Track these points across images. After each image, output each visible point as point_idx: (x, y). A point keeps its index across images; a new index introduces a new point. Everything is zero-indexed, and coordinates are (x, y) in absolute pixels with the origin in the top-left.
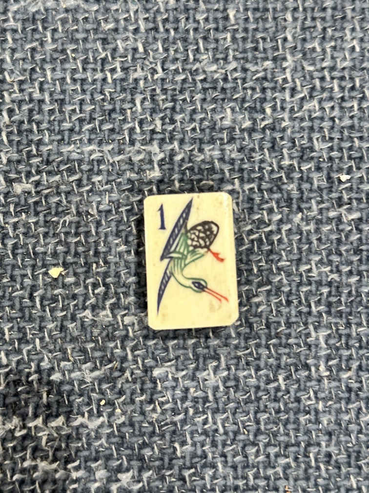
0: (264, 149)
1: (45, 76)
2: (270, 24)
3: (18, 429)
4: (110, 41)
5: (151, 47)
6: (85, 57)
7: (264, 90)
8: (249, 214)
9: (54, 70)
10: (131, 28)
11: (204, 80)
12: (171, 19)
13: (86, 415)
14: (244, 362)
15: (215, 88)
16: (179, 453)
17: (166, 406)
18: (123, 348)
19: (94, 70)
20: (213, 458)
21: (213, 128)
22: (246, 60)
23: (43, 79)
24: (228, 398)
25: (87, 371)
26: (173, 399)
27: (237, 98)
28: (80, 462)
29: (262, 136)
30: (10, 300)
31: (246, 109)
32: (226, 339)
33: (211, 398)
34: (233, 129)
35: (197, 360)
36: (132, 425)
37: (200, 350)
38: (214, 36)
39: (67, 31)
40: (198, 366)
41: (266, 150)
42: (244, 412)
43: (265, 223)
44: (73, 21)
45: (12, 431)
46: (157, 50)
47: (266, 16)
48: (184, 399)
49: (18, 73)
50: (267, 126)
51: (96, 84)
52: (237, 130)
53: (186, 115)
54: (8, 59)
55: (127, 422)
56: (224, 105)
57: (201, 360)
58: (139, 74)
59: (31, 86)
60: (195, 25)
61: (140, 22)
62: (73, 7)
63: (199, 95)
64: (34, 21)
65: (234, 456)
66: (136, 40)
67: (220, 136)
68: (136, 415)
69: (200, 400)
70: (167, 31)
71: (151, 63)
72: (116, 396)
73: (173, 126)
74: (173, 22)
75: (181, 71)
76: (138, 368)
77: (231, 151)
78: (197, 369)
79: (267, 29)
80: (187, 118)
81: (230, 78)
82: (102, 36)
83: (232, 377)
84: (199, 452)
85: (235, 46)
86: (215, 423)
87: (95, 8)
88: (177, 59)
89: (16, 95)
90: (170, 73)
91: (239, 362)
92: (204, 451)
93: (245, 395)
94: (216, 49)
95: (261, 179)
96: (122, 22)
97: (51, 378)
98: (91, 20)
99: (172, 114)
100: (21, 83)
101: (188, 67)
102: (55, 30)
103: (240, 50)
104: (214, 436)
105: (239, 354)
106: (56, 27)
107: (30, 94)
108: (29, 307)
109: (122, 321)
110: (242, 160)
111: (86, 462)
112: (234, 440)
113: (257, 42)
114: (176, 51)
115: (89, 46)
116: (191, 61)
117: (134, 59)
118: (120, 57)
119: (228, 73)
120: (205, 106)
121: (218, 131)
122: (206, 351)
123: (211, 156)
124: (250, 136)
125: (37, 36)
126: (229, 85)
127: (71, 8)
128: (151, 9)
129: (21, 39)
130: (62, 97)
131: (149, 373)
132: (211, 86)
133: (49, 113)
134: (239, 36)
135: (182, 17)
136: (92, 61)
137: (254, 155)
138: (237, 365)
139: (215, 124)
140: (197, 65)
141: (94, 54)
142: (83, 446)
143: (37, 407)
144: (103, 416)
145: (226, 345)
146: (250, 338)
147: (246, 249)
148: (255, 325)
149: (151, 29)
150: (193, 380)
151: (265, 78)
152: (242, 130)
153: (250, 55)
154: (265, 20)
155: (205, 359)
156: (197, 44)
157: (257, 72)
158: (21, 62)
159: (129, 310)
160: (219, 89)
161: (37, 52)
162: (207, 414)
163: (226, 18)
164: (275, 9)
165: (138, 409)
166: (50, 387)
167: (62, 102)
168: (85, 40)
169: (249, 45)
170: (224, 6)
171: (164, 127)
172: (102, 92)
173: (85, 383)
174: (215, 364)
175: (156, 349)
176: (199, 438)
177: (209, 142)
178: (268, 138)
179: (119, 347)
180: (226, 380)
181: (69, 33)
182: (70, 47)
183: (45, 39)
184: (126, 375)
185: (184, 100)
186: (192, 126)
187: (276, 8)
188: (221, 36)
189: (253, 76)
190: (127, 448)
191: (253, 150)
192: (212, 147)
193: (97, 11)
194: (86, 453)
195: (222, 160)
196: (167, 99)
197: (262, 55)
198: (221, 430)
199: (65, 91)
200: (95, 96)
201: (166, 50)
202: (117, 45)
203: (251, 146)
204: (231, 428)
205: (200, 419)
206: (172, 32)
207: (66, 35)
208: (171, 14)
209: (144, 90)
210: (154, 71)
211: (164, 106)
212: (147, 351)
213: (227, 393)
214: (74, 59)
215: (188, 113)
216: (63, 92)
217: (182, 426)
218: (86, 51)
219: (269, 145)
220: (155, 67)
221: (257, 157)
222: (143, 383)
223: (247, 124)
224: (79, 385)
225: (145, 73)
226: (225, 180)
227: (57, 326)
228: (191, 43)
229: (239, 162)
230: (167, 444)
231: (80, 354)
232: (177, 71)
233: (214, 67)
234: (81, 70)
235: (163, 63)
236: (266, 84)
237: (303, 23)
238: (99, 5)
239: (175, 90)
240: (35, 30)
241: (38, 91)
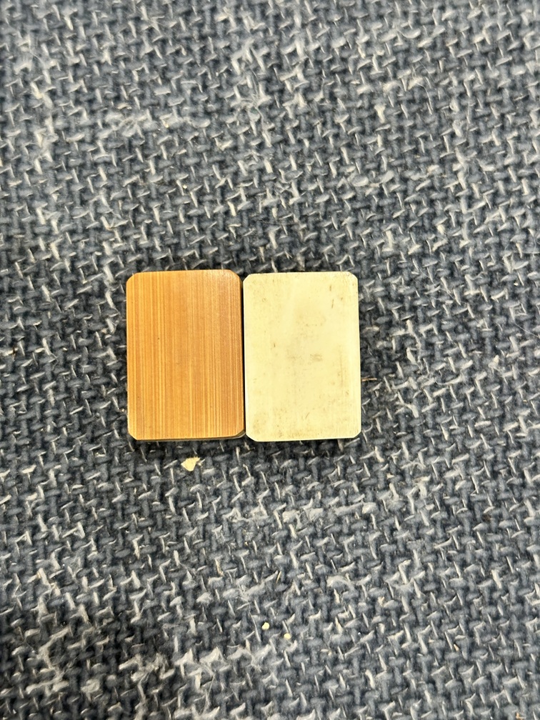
0: (439, 278)
1: (152, 217)
2: (431, 118)
3: (164, 669)
4: (228, 164)
5: (281, 165)
6: (200, 187)
7: (431, 203)
8: (430, 364)
9: (162, 208)
10: (254, 144)
11: (354, 199)
12: (304, 126)
13: (248, 644)
14: (444, 557)
15: (368, 208)
16: (372, 684)
17: (350, 624)
18: (286, 553)
19: (213, 202)
20: (418, 686)
21: (371, 258)
22: (406, 167)
23: (150, 221)
24: (429, 606)
25: (243, 587)
26: (357, 614)
27: (398, 217)
28: (247, 705)
29: (436, 262)
30: (136, 504)
31: (411, 229)
32: (418, 529)
33: (406, 608)
34: (398, 256)
35: (382, 560)
36: (307, 652)
37: (385, 547)
38: (360, 141)
39: (174, 157)
40: (384, 567)
41: (442, 279)
42: (451, 622)
43: (452, 373)
44: (180, 144)
45: (155, 674)
46: (290, 167)
47: (425, 108)
48: (371, 613)
49: (119, 216)
50: (442, 249)
51: (217, 220)
52: (403, 257)
53: (334, 246)
54: (104, 201)
55: (301, 649)
56: (383, 228)
57: (388, 560)
58: (270, 200)
59: (136, 231)
60: (335, 131)
61: (264, 135)
62: (178, 126)
63: (349, 218)
64: (131, 148)
65: (445, 681)
66: (261, 158)
67: (381, 267)
68: (312, 638)
69: (393, 613)
70: (300, 142)
71: (284, 185)
72: (283, 616)
73: (320, 262)
74: (307, 130)
75: (322, 190)
76: (307, 577)
77: (397, 286)
78: (383, 572)
79: (427, 125)
80: (337, 250)
81: (386, 192)
82: (217, 158)
83: (431, 578)
84: (399, 680)
85: (389, 151)
86: (415, 640)
87: (206, 123)
88: (316, 176)
89: (118, 245)
90: (309, 195)
91: (438, 558)
92: (405, 679)
93: (451, 600)
94: (365, 158)
95: (440, 317)
96: (242, 138)
97: (198, 600)
98: (202, 140)
99: (316, 247)
100: (123, 228)
101: (332, 184)
102: (159, 158)
103: (396, 155)
104: (415, 657)
105: (437, 547)
106: (159, 153)
107: (136, 241)
108: (161, 511)
109: (281, 518)
110: (413, 295)
111: (254, 705)
112: (442, 661)
113: (417, 142)
114: (314, 166)
115: (203, 172)
116: (334, 176)
117: (261, 182)
118: (244, 182)
119: (384, 187)
120: (358, 231)
121: (378, 262)
122: (393, 547)
123: (372, 294)
124: (420, 262)
125: (137, 168)
126: (386, 202)
127: (175, 127)
128: (275, 117)
129: (118, 173)
130: (175, 241)
131: (322, 583)
132: (363, 205)
133: (161, 263)
134: (393, 137)
135: (317, 122)
136: (208, 191)
137: (428, 287)
138: (436, 562)
139: (373, 253)
140: (343, 181)
141: (211, 183)
142: (247, 684)
143: (183, 641)
144: (269, 644)
145: (418, 537)
146: (449, 525)
147: (431, 410)
148: (453, 507)
149: (280, 142)
150: (380, 587)
151: (432, 188)
152: (409, 257)
153: (409, 161)
154: (425, 113)
155: (393, 557)
156: (340, 153)
157: (420, 180)
158: (120, 203)
159: (287, 503)
160: (374, 208)
161: (140, 188)
162: (403, 629)
163: (374, 117)
164: (435, 98)
165: (313, 630)
166: (198, 612)
167: (176, 247)
168: (198, 165)
169: (407, 148)
170: (370, 102)
171: (308, 264)
172: (225, 229)
173: (242, 603)
174: (407, 563)
175: (327, 550)
176: (395, 662)
177: (368, 277)
178: (443, 263)
179: (281, 553)
180: (423, 583)
181: (177, 159)
182: (180, 177)
183: (147, 170)
184: (293, 587)
185: (331, 227)
186: (345, 258)
187: (437, 96)
188: (370, 141)
189: (415, 187)
190: (304, 683)
191: (426, 281)
192: (372, 282)
193: (209, 128)
194: (252, 694)
195: (387, 297)
196: (308, 228)
197: (425, 159)
198: (424, 649)
199: (179, 232)
200: (217, 235)
201: (301, 166)
202: (239, 168)
203: (423, 275)
204: (436, 644)
205: (395, 637)
206: (307, 143)
207: (173, 162)
208: (303, 121)
209: (278, 221)
210: (288, 195)
211: (306, 238)
212: (317, 554)
213: (426, 600)
214: (187, 191)
215: (336, 242)
216: (177, 234)
217: (372, 649)
218: (200, 179)
219: (446, 272)
220: (290, 190)
221: (433, 289)
222: (316, 596)
223: (415, 248)
224: (235, 606)
225: (277, 199)
226: (394, 323)
227: (198, 532)
228: (332, 154)
229: (410, 298)
230: (356, 672)
231: (231, 565)
232: (317, 192)
233: (365, 181)
234: (196, 205)
235: (299, 183)
236: (434, 195)
237: (474, 112)
238: (211, 119)
239: (317, 215)
240: (133, 161)
241: (145, 237)
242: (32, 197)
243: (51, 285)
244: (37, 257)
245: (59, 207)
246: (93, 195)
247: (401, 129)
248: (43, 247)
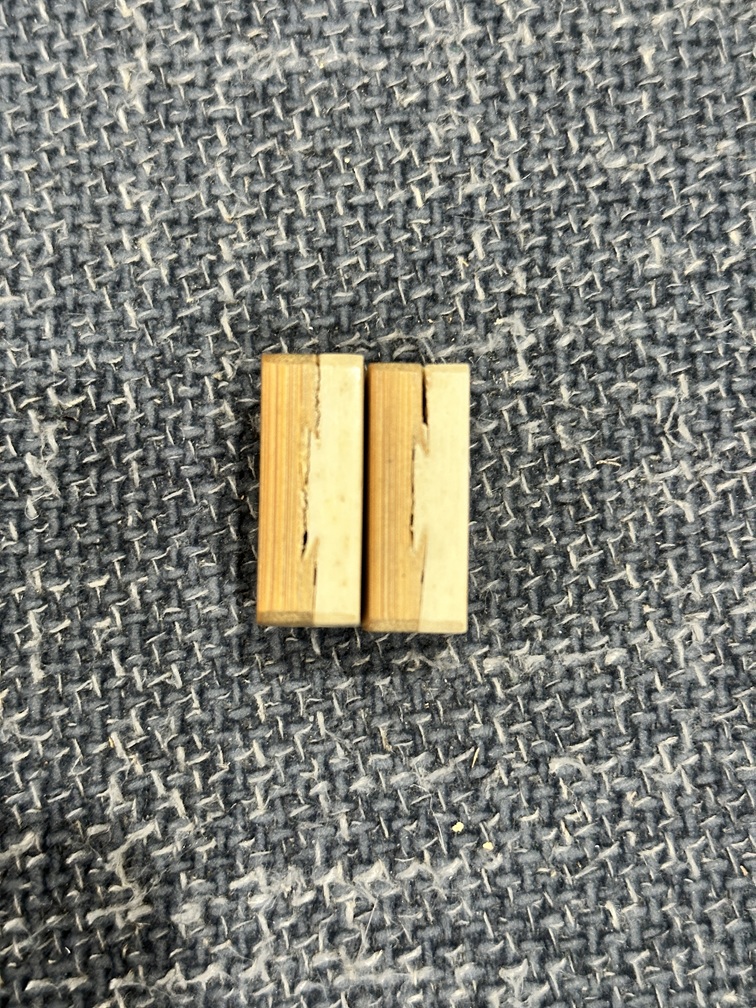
0: (731, 311)
1: (295, 204)
2: (724, 69)
3: (299, 891)
4: (414, 127)
5: (494, 131)
6: (369, 161)
7: (722, 197)
8: (714, 441)
9: (311, 190)
10: (453, 98)
11: (604, 186)
12: (530, 74)
13: (427, 855)
14: (728, 734)
15: (625, 201)
16: (615, 922)
17: (582, 831)
18: (487, 720)
19: (389, 185)
20: (684, 927)
21: (627, 278)
22: (684, 142)
23: (292, 210)
24: (704, 808)
25: (422, 770)
26: (595, 815)
27: (670, 217)
28: (423, 949)
29: (726, 288)
30: (262, 640)
31: (689, 237)
32: (690, 690)
33: (669, 809)
34: (668, 277)
35: (635, 735)
36: (518, 871)
37: (639, 716)
38: (615, 100)
39: (330, 115)
40: (637, 747)
41: (735, 314)
42: (738, 832)
43: (746, 456)
44: (340, 94)
45: (287, 899)
46: (507, 135)
47: (715, 54)
48: (617, 815)
49: (245, 201)
50: (736, 267)
51: (394, 212)
52: (676, 279)
53: (572, 257)
54: (222, 177)
55: (508, 866)
56: (646, 233)
57: (643, 736)
58: (475, 185)
59: (269, 225)
60: (578, 82)
61: (469, 85)
62: (339, 66)
63: (596, 216)
64: (266, 98)
65: (726, 922)
66: (464, 120)
67: (643, 292)
68: (524, 851)
69: (649, 815)
70: (524, 97)
71: (497, 162)
72: (481, 816)
73: (549, 281)
74: (535, 81)
75: (556, 173)
76: (519, 758)
77: (666, 321)
78: (636, 753)
79: (719, 79)
80: (576, 264)
81: (653, 179)
82: (397, 118)
83: (707, 764)
84: (656, 917)
85: (660, 116)
86: (682, 858)
87: (382, 64)
88: (546, 151)
89: (242, 245)
90: (534, 178)
91: (718, 735)
92: (665, 915)
93: (737, 799)
94: (622, 125)
95: (731, 370)
96: (435, 88)
97: (352, 788)
98: (375, 89)
99: (544, 259)
100: (250, 220)
101: (572, 163)
102: (308, 114)
103: (670, 123)
104: (682, 884)
105: (719, 718)
106: (309, 107)
107: (270, 241)
108: (298, 651)
109: (482, 668)
110: (691, 336)
111: (435, 947)
112: (723, 891)
113: (702, 105)
114: (544, 135)
115: (374, 139)
116: (574, 152)
117: (463, 157)
118: (437, 155)
119: (649, 170)
120: (609, 237)
121: (638, 284)
122: (651, 717)
123: (627, 333)
124: (702, 287)
125: (274, 128)
126: (653, 193)
127: (334, 68)
128: (488, 58)
129: (244, 135)
130: (330, 242)
131: (542, 768)
132: (619, 196)
133: (307, 276)
134: (666, 95)
135: (551, 68)
136: (382, 168)
137: (713, 324)
138: (715, 741)
139: (631, 269)
140: (588, 159)
141: (386, 155)
142: (426, 918)
143: (329, 849)
144: (460, 857)
145: (690, 705)
146: (737, 686)
147: (713, 511)
148: (744, 659)
149: (493, 97)
150: (630, 776)
151: (723, 174)
152: (687, 279)
153: (689, 131)
154: (716, 61)
155: (650, 733)
156: (584, 117)
157: (706, 162)
158: (247, 181)
159: (491, 645)
160: (634, 202)
161: (276, 159)
162: (664, 841)
163: (638, 64)
164: (731, 40)
165: (527, 838)
166: (352, 806)
167: (331, 253)
168: (367, 128)
169: (687, 113)
170: (632, 40)
171: (531, 284)
172: (406, 227)
173: (420, 794)
174: (672, 740)
175: (550, 719)
176: (651, 890)
177: (621, 307)
178: (738, 290)
179: (479, 720)
180: (696, 771)
181: (335, 118)
182: (339, 145)
183: (289, 133)
184: (496, 772)
185: (567, 229)
186: (587, 277)
187: (733, 37)
188: (629, 99)
189: (698, 172)
190: (511, 919)
191: (710, 315)
192: (629, 314)
193: (386, 70)
194: (431, 932)
195: (651, 339)
196: (532, 230)
197: (713, 130)
198: (696, 872)
199: (336, 229)
200: (394, 235)
201: (525, 135)
202: (429, 134)
203: (707, 307)
204: (716, 866)
205: (651, 853)
206: (534, 99)
207: (329, 121)
208: (530, 66)
209: (487, 216)
210: (505, 178)
211: (529, 245)
212: (534, 724)
213: (700, 798)
214: (349, 166)
215: (575, 252)
216: (332, 232)
217: (617, 870)
218: (370, 149)
219: (741, 303)
220: (507, 171)
221: (720, 328)
222: (532, 787)
223: (696, 265)
224: (409, 798)
225: (486, 183)
226: (660, 378)
227: (355, 686)
228: (573, 118)
229: (685, 341)
230: (591, 903)
231: (404, 736)
232: (547, 175)
233: (621, 161)
234: (363, 188)
235: (520, 161)
236: (726, 186)
238: (388, 58)
239: (547, 210)
240: (269, 117)
241: (284, 234)
242: (113, 167)
243: (139, 302)
244: (118, 258)
245: (153, 183)
246: (206, 168)
247: (678, 84)
248: (127, 245)
